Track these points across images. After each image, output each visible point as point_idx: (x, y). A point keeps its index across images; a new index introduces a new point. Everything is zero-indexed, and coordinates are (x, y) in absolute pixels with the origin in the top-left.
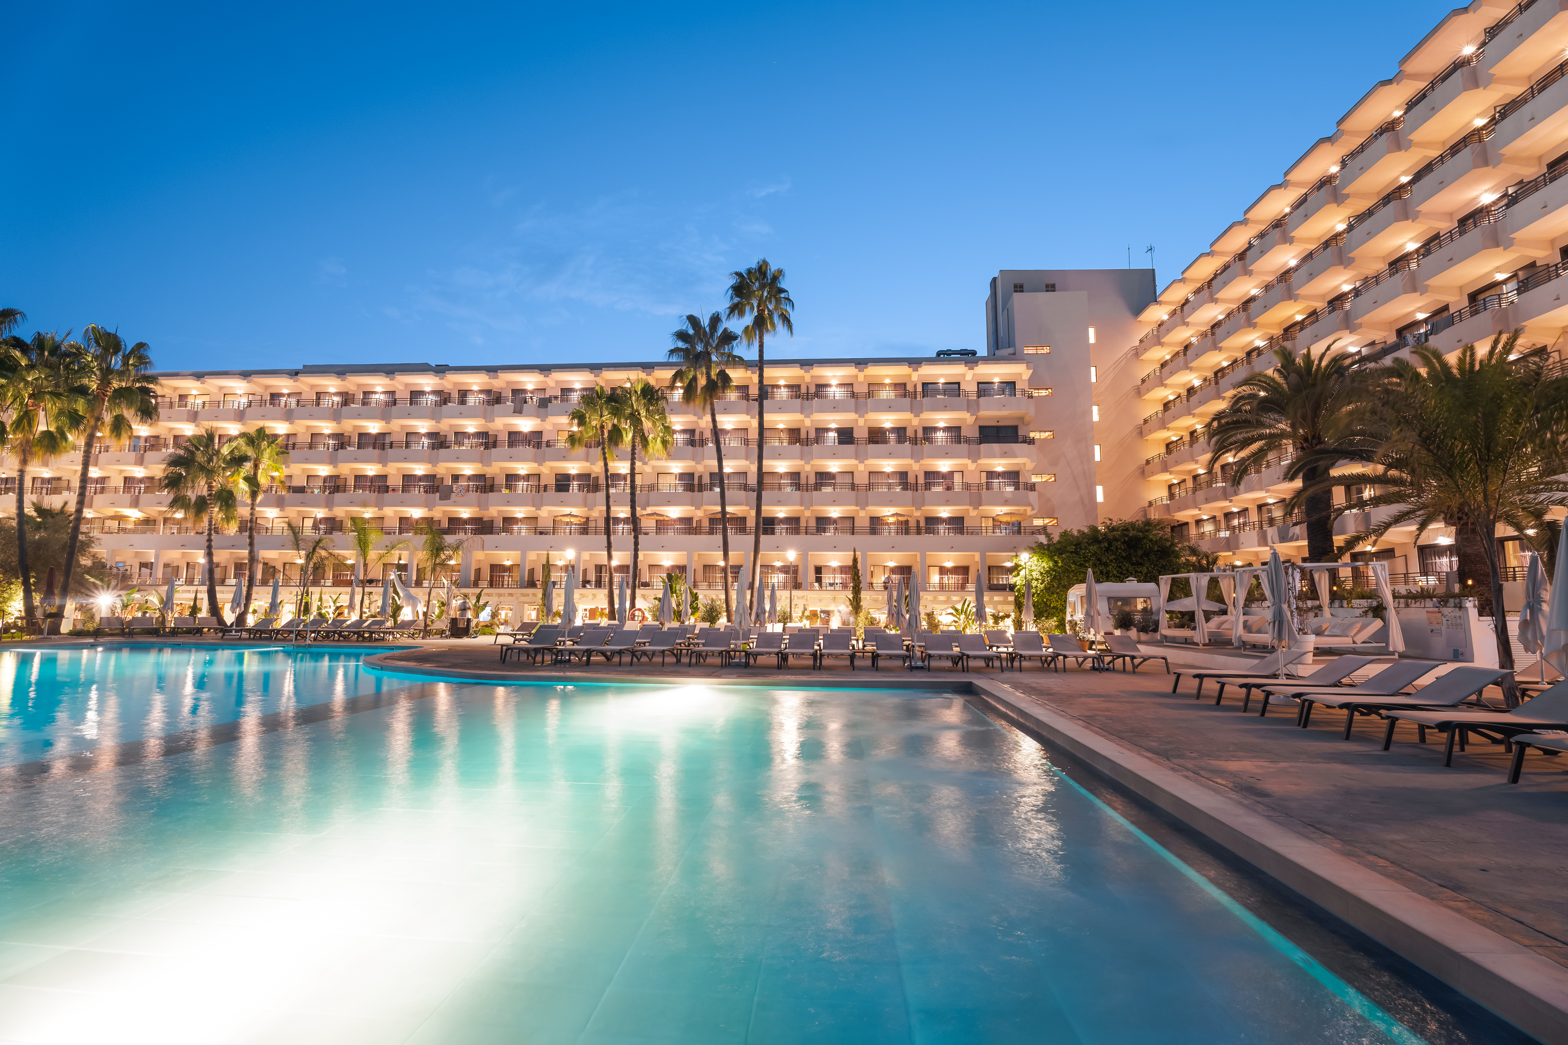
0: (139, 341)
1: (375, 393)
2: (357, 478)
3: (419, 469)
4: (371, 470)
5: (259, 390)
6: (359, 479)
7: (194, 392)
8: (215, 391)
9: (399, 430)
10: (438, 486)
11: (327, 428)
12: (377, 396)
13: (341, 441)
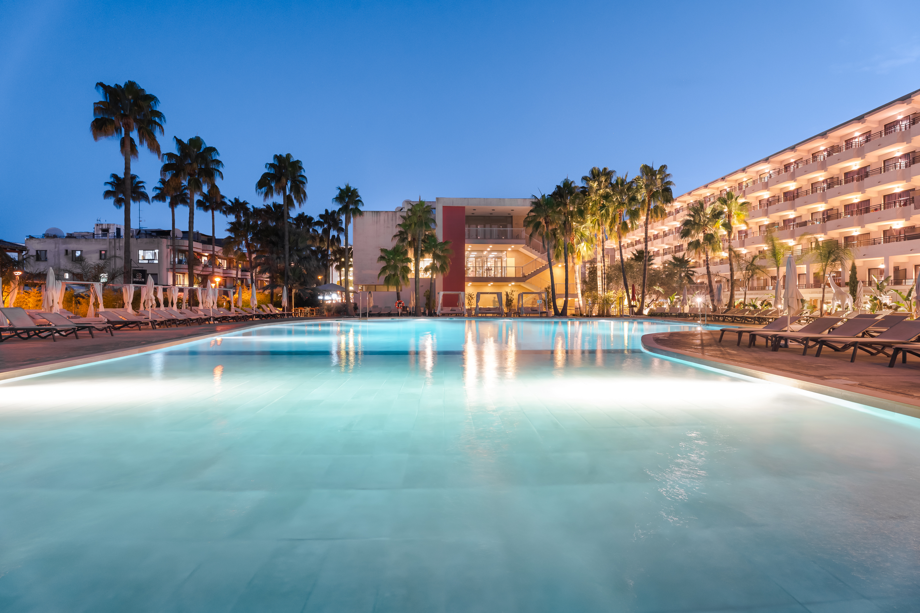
0: (661, 165)
1: (855, 138)
2: (847, 207)
3: (898, 187)
4: (856, 198)
5: (777, 166)
6: (848, 207)
7: (745, 179)
8: (754, 175)
9: (877, 160)
10: (913, 198)
11: (821, 176)
12: (857, 140)
13: (831, 182)
